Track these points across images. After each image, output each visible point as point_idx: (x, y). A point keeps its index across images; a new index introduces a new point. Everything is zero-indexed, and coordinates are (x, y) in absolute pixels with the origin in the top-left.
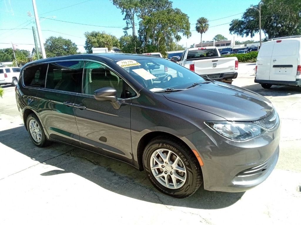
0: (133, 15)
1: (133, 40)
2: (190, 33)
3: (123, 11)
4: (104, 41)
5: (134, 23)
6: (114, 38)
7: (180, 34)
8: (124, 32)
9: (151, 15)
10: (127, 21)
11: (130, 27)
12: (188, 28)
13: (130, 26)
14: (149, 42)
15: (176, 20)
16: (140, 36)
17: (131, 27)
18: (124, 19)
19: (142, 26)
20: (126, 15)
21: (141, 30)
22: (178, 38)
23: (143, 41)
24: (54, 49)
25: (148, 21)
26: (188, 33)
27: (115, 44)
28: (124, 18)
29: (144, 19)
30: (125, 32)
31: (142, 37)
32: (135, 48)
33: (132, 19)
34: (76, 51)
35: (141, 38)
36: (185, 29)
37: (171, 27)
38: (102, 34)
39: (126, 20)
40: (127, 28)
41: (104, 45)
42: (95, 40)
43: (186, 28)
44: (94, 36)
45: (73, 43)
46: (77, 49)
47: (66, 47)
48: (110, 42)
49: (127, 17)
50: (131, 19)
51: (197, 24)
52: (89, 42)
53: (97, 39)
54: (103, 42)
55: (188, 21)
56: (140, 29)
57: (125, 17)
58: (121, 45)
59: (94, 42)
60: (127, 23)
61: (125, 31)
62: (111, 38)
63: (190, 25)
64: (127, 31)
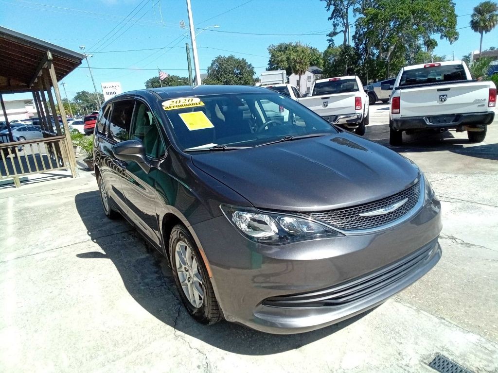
0: (347, 9)
1: (344, 53)
2: (457, 34)
3: (329, 6)
4: (295, 59)
5: (347, 23)
6: (314, 51)
7: (435, 36)
8: (328, 40)
9: (379, 5)
10: (334, 22)
11: (340, 32)
12: (452, 24)
13: (339, 29)
14: (373, 55)
15: (427, 11)
16: (357, 45)
17: (342, 31)
18: (330, 19)
19: (361, 27)
20: (334, 11)
21: (358, 35)
22: (431, 44)
23: (362, 54)
24: (222, 75)
25: (372, 17)
26: (451, 35)
27: (316, 62)
28: (330, 16)
29: (366, 14)
30: (330, 41)
31: (361, 47)
32: (347, 66)
33: (344, 16)
34: (252, 76)
35: (359, 49)
36: (445, 27)
37: (417, 24)
38: (295, 47)
39: (333, 20)
40: (334, 34)
41: (294, 64)
42: (284, 57)
43: (448, 25)
44: (283, 51)
45: (249, 64)
46: (253, 73)
47: (239, 71)
48: (305, 58)
49: (335, 15)
50: (342, 17)
51: (473, 16)
52: (273, 61)
53: (287, 55)
54: (293, 59)
55: (453, 11)
56: (356, 33)
57: (333, 14)
58: (325, 63)
59: (282, 61)
60: (335, 25)
61: (330, 38)
62: (309, 52)
63: (456, 19)
64: (334, 38)
